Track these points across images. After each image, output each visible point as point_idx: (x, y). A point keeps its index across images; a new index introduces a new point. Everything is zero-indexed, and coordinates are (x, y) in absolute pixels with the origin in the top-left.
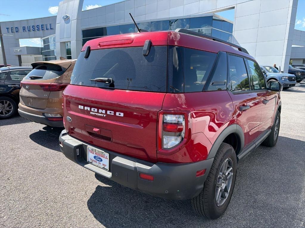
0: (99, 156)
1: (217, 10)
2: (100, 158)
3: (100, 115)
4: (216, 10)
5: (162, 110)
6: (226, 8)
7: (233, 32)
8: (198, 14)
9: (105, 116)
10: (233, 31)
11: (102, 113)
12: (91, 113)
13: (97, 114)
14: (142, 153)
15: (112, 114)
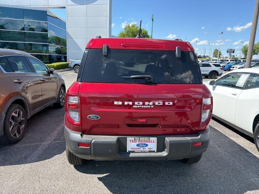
0: (143, 143)
1: (50, 6)
2: (145, 144)
3: (147, 107)
4: (48, 6)
5: (204, 96)
6: (57, 6)
7: (67, 29)
8: (30, 6)
9: (152, 107)
10: (66, 27)
11: (148, 105)
12: (134, 106)
13: (143, 107)
14: (183, 130)
15: (160, 104)
